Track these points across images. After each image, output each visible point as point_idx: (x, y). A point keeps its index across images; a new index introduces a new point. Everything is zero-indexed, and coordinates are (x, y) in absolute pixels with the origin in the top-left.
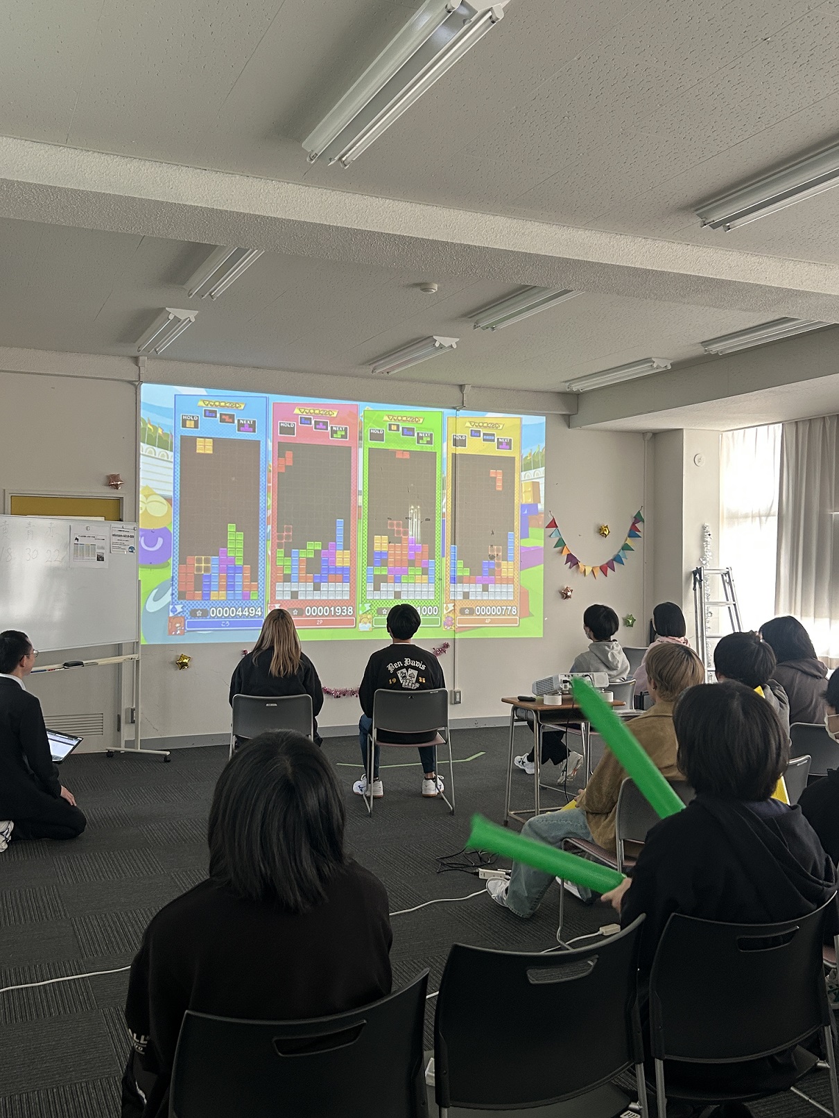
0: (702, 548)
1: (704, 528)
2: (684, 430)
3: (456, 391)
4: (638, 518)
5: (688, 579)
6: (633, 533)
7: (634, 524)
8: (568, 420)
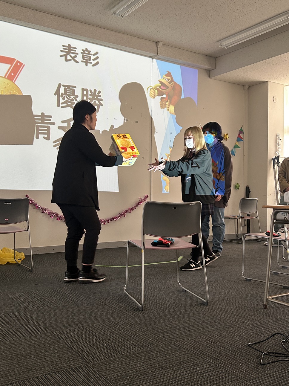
0: (276, 146)
1: (277, 136)
2: (269, 82)
3: (154, 45)
4: (241, 132)
5: (270, 162)
6: (239, 139)
7: (239, 134)
8: (209, 72)
